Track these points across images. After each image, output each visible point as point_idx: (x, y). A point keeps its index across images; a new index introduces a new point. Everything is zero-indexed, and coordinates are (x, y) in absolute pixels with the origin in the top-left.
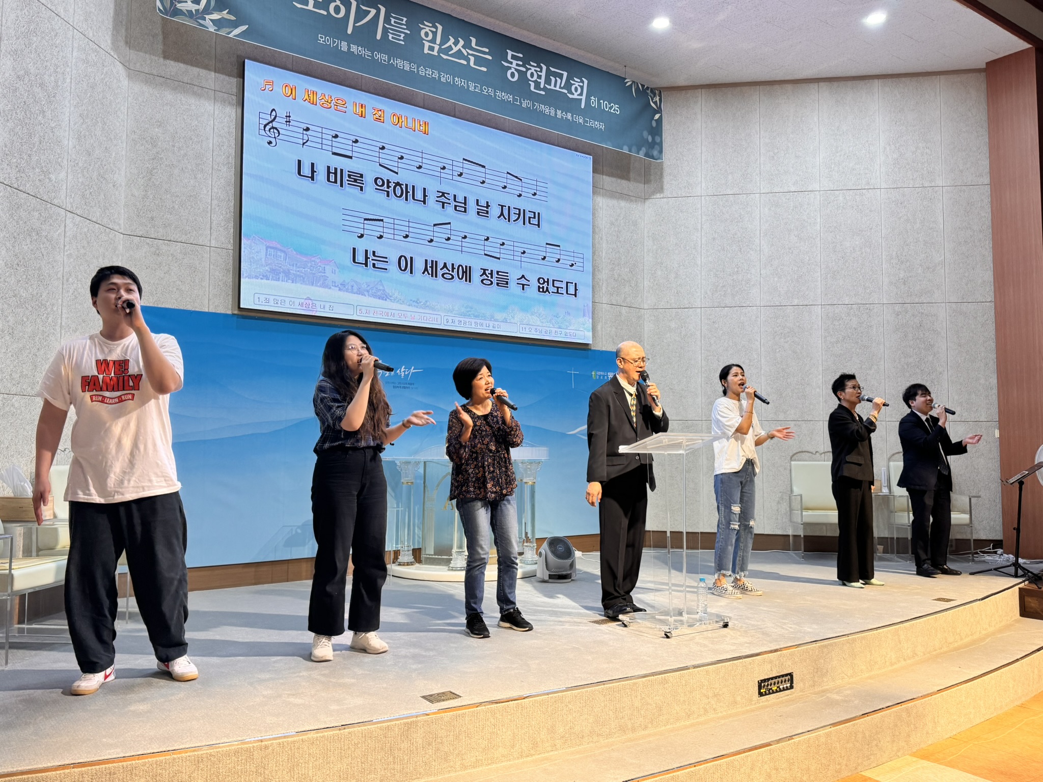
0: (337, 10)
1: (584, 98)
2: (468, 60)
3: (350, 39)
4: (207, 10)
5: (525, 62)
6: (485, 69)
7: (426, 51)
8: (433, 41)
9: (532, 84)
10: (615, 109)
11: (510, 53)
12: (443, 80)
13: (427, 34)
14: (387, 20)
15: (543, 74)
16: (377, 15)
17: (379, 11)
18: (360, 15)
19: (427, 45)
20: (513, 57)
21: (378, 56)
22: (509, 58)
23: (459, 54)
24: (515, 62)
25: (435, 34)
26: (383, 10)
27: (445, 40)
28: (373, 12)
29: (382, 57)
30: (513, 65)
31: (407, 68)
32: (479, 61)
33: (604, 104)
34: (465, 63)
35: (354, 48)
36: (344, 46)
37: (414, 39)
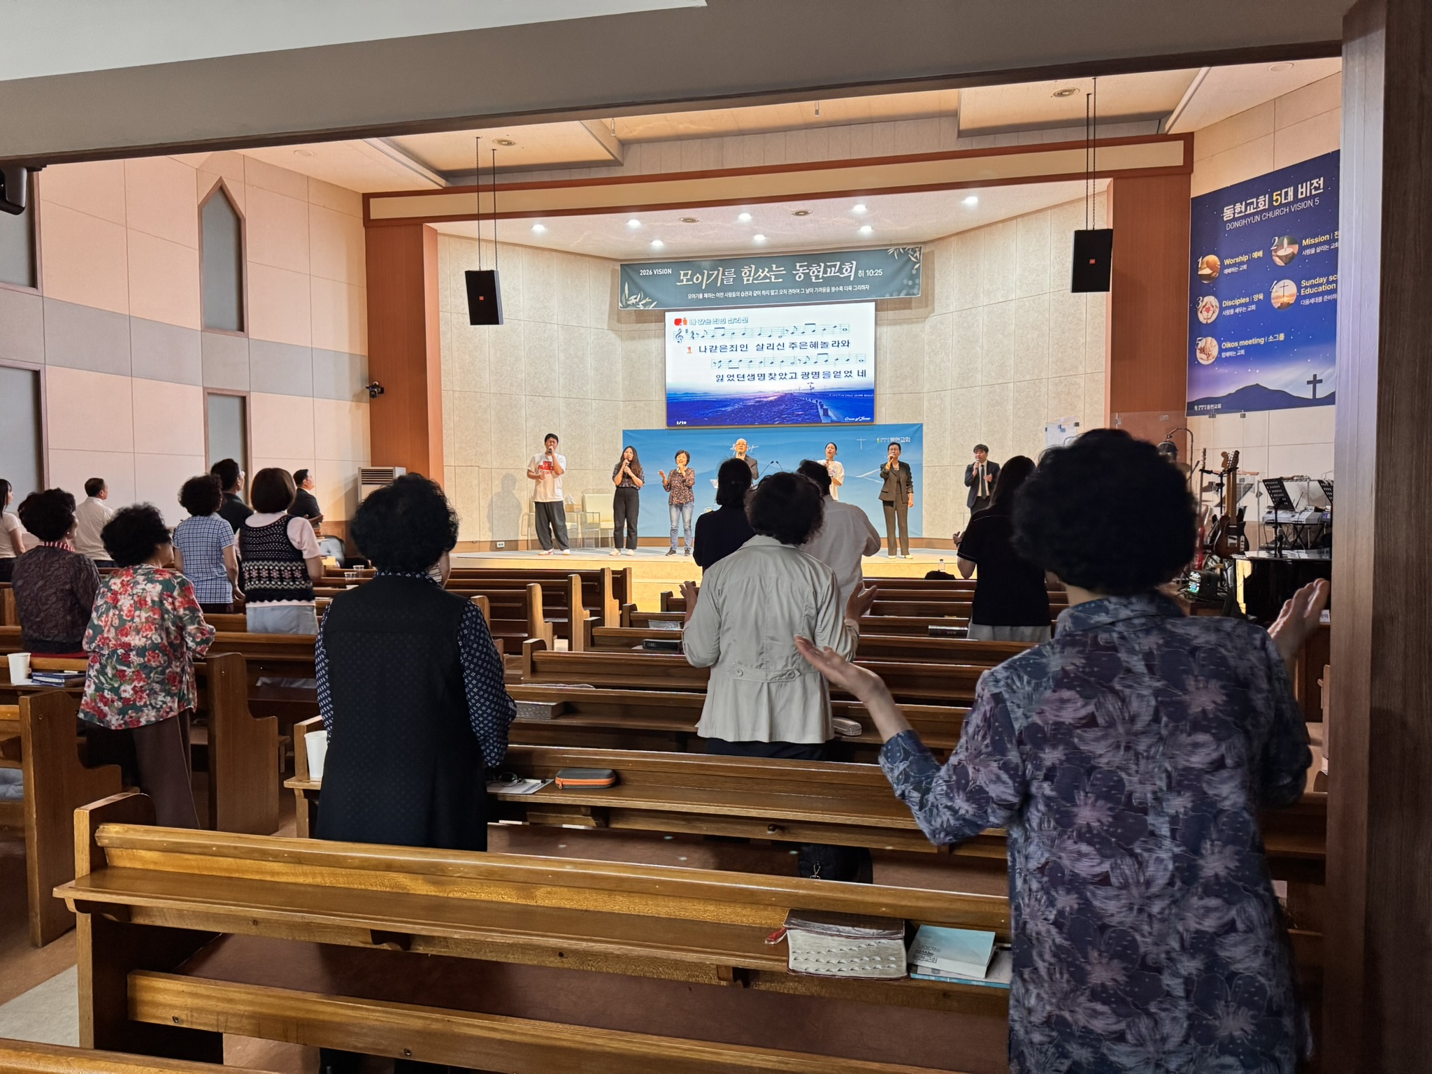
0: (697, 279)
1: (853, 274)
2: (770, 278)
3: (703, 292)
4: (640, 301)
5: (808, 266)
6: (781, 280)
7: (745, 282)
8: (749, 276)
9: (813, 278)
10: (879, 272)
11: (798, 265)
12: (755, 295)
13: (745, 273)
14: (723, 274)
15: (822, 270)
16: (718, 274)
17: (719, 270)
18: (709, 276)
19: (745, 279)
20: (800, 266)
21: (718, 295)
22: (798, 268)
23: (766, 277)
24: (801, 269)
25: (750, 271)
26: (721, 269)
27: (756, 271)
28: (716, 272)
29: (720, 295)
30: (800, 271)
31: (734, 296)
32: (777, 277)
33: (870, 273)
34: (768, 281)
35: (706, 295)
36: (701, 296)
37: (739, 278)
